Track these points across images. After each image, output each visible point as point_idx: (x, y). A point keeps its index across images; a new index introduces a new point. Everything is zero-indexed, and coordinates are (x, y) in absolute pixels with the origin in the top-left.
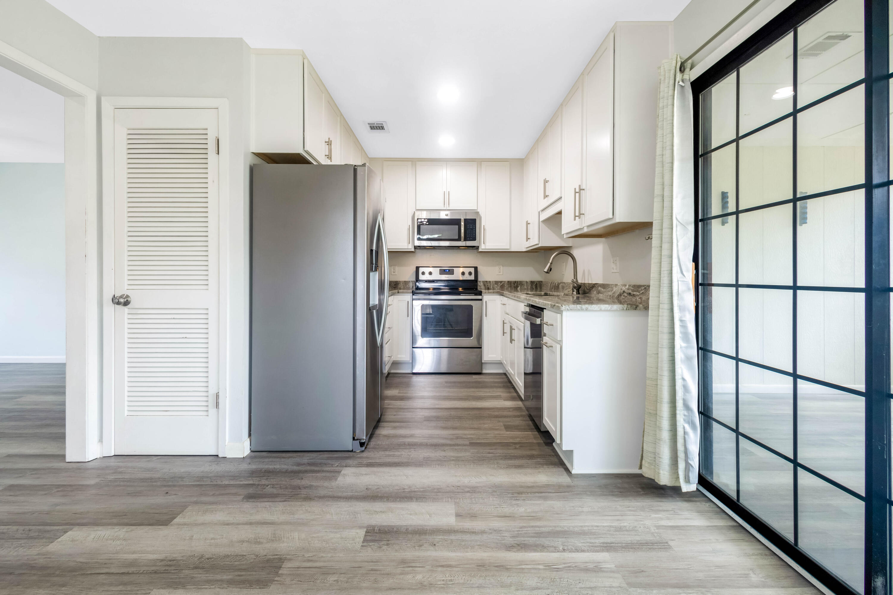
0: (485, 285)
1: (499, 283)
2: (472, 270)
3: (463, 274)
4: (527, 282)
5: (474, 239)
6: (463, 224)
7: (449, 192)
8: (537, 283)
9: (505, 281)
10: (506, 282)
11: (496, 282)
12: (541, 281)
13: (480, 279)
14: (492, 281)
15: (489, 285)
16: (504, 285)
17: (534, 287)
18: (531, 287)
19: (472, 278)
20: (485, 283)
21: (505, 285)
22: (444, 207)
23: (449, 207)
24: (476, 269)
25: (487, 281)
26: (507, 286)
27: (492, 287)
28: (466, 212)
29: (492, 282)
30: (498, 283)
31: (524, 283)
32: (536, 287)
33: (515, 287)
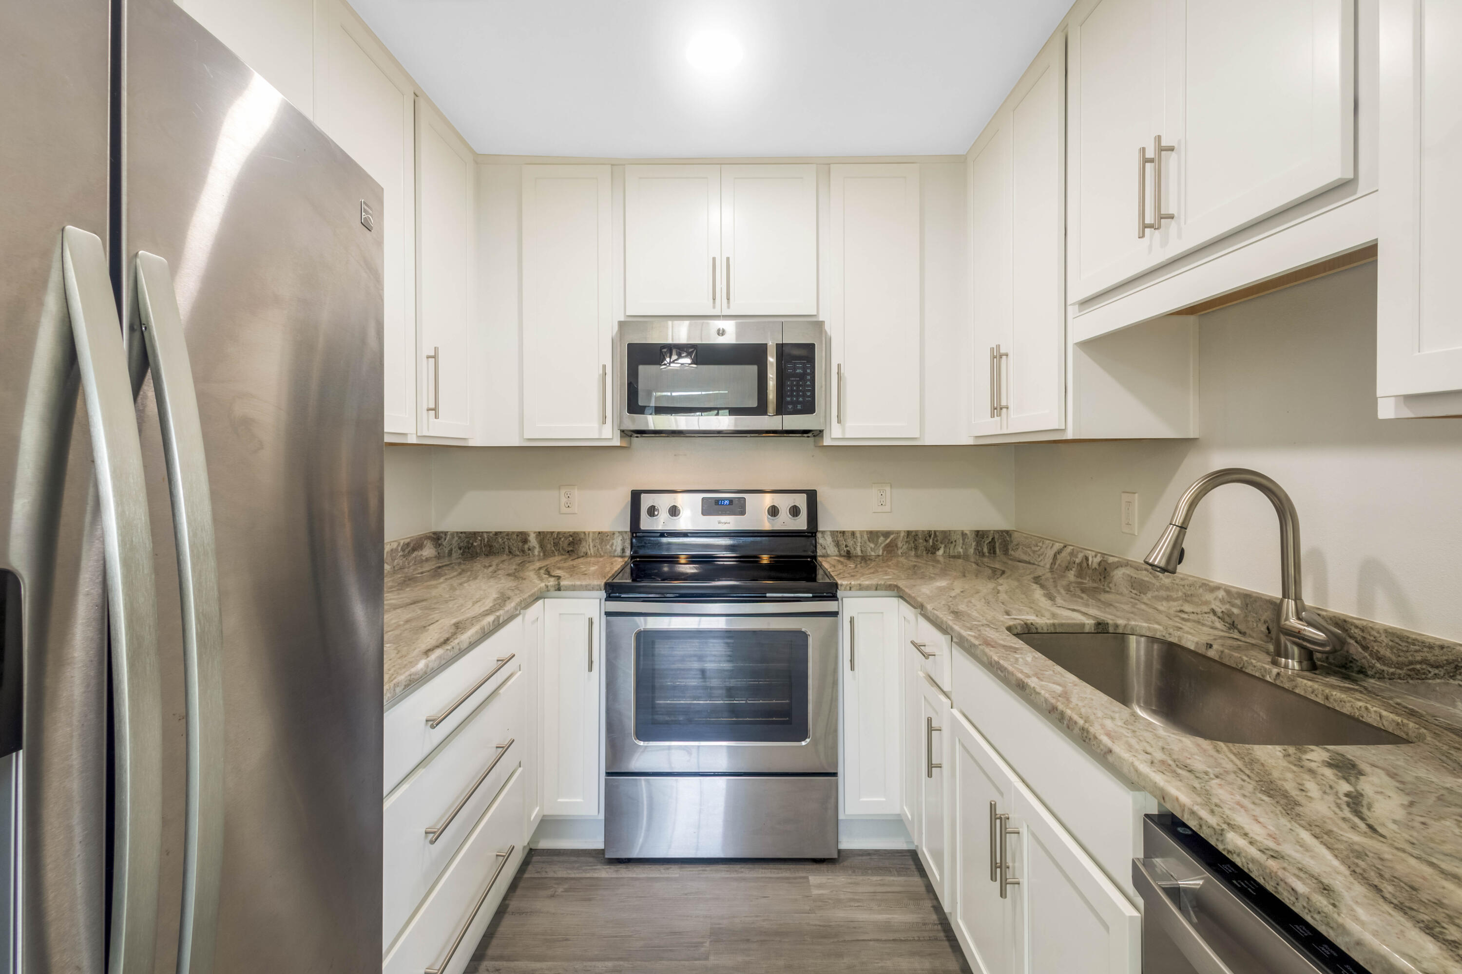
0: (837, 545)
1: (882, 538)
2: (801, 501)
3: (774, 511)
4: (964, 535)
5: (809, 408)
6: (772, 360)
7: (728, 259)
8: (993, 539)
9: (898, 532)
10: (902, 534)
11: (873, 535)
12: (1007, 532)
13: (823, 525)
14: (861, 532)
15: (850, 543)
16: (896, 546)
17: (985, 550)
18: (975, 549)
19: (800, 523)
20: (839, 536)
21: (900, 545)
22: (714, 307)
23: (729, 307)
24: (812, 496)
25: (843, 533)
26: (905, 547)
27: (858, 549)
28: (782, 321)
29: (858, 535)
30: (878, 537)
31: (954, 537)
32: (992, 551)
33: (927, 550)
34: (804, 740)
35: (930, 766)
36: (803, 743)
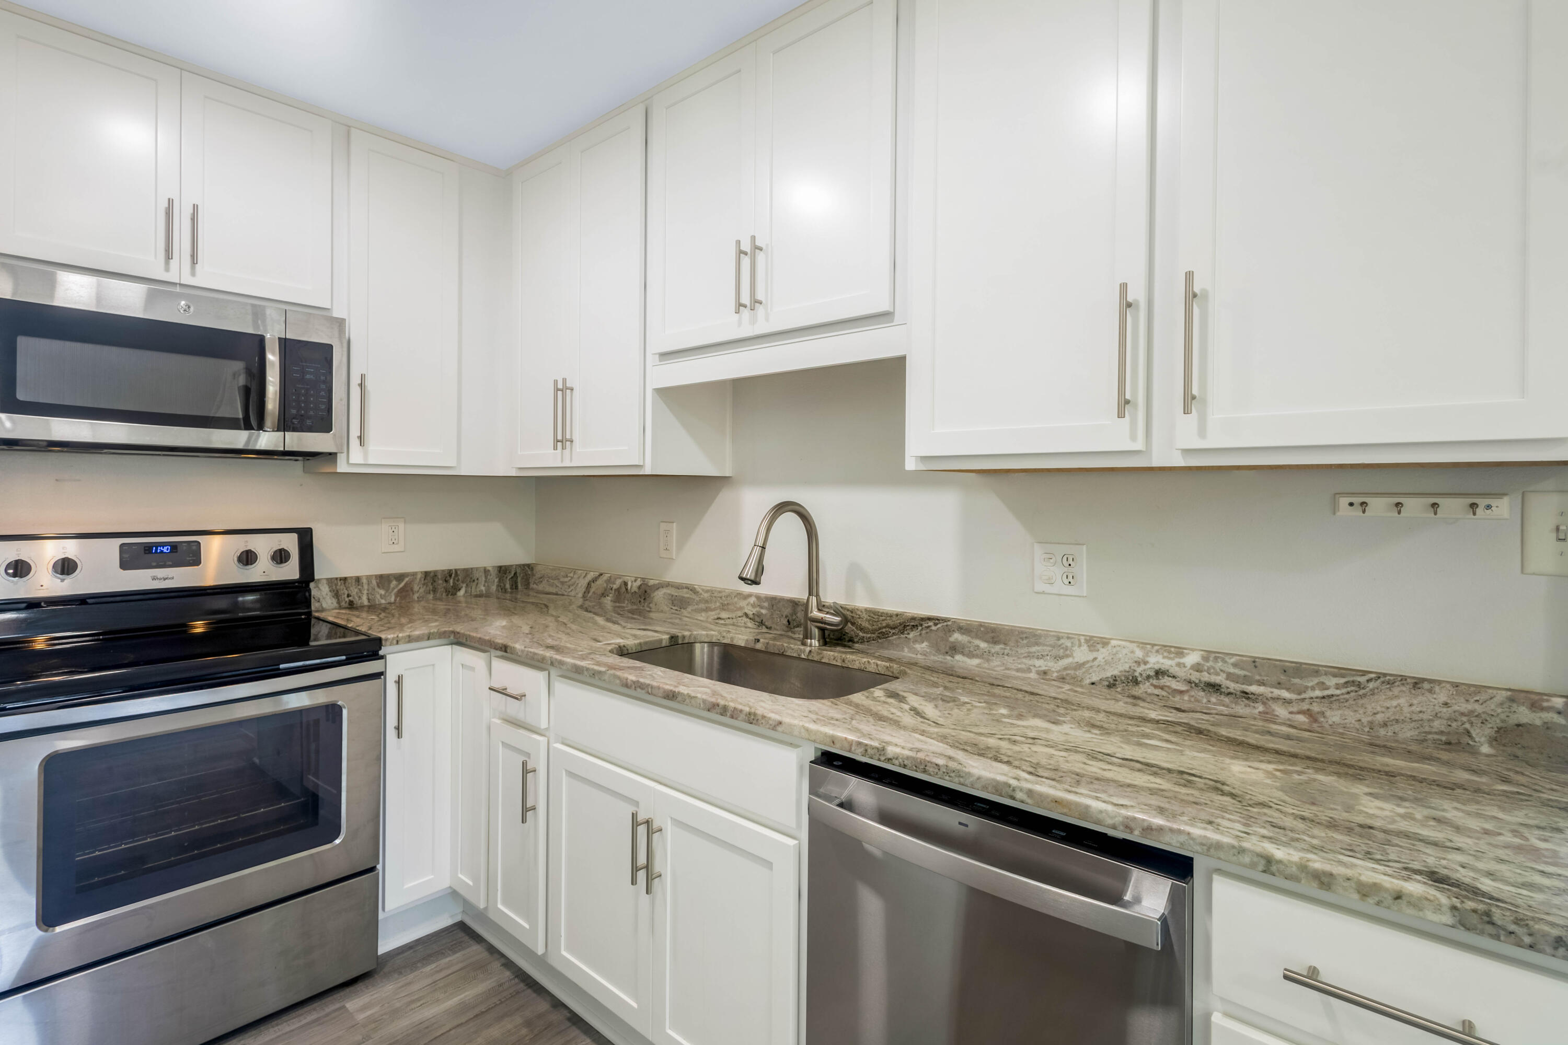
0: (337, 595)
1: (394, 583)
2: (290, 543)
3: (248, 558)
4: (486, 571)
5: (324, 424)
6: (273, 358)
7: (195, 208)
8: (515, 574)
9: (414, 574)
10: (419, 576)
11: (383, 580)
12: (528, 565)
13: (321, 572)
14: (369, 578)
15: (354, 591)
16: (412, 590)
17: (508, 586)
18: (498, 586)
19: (290, 571)
20: (339, 584)
21: (416, 588)
22: (167, 269)
23: (193, 274)
24: (305, 537)
25: (345, 579)
26: (422, 590)
27: (365, 598)
28: (287, 308)
29: (364, 581)
30: (390, 582)
31: (476, 575)
32: (514, 586)
33: (447, 592)
34: (336, 838)
35: (525, 810)
36: (337, 841)
